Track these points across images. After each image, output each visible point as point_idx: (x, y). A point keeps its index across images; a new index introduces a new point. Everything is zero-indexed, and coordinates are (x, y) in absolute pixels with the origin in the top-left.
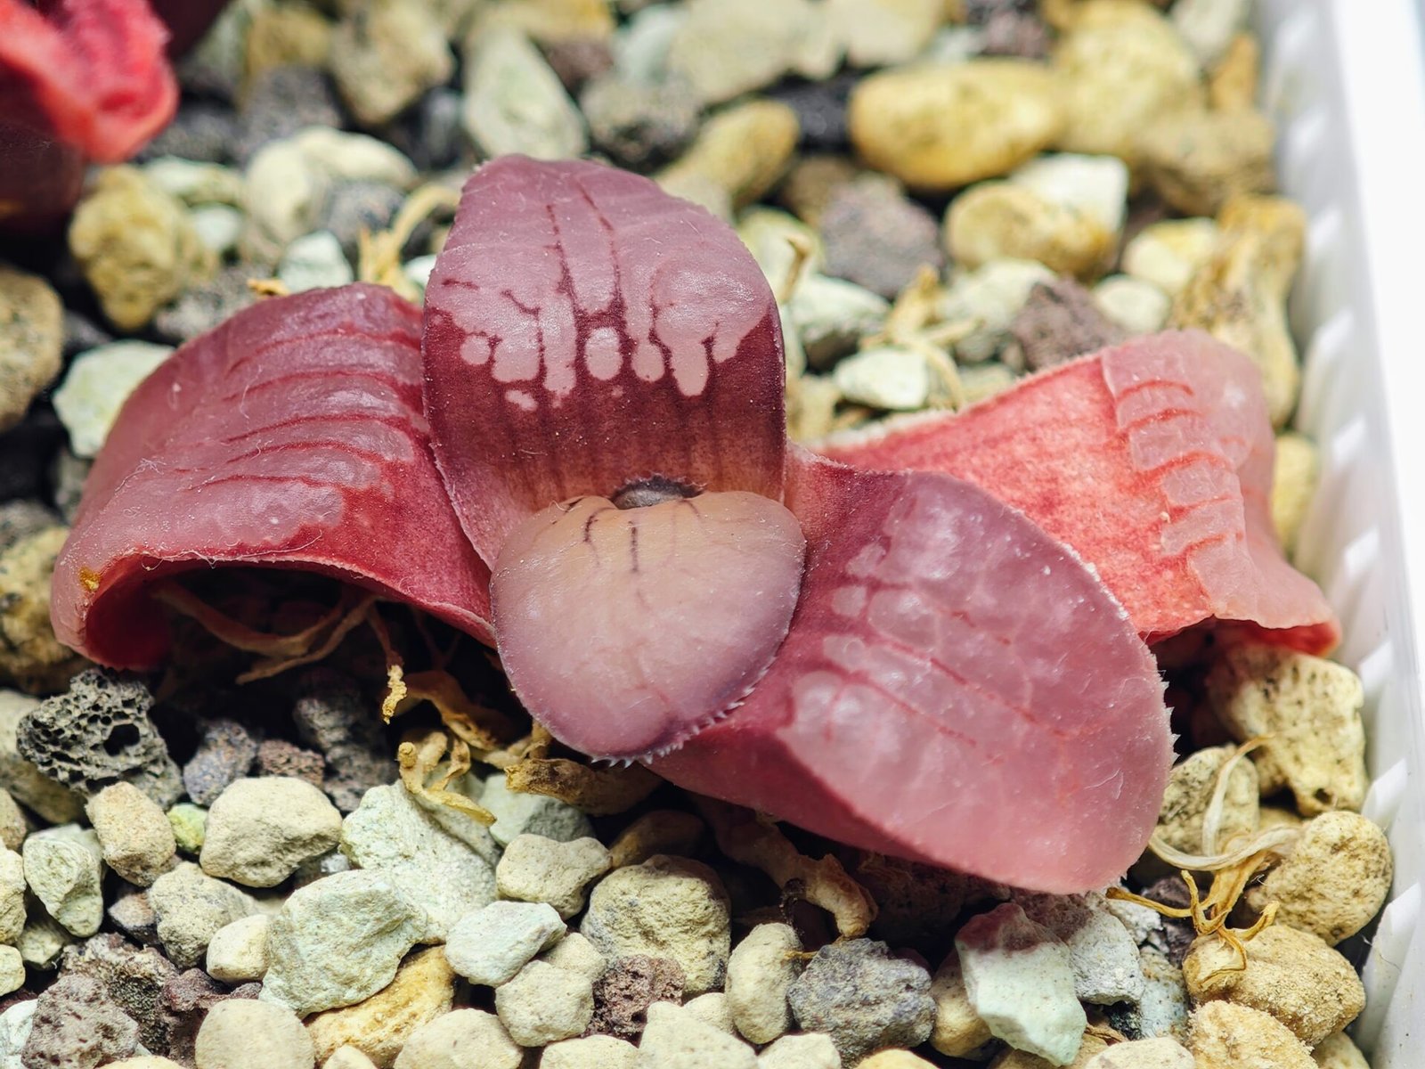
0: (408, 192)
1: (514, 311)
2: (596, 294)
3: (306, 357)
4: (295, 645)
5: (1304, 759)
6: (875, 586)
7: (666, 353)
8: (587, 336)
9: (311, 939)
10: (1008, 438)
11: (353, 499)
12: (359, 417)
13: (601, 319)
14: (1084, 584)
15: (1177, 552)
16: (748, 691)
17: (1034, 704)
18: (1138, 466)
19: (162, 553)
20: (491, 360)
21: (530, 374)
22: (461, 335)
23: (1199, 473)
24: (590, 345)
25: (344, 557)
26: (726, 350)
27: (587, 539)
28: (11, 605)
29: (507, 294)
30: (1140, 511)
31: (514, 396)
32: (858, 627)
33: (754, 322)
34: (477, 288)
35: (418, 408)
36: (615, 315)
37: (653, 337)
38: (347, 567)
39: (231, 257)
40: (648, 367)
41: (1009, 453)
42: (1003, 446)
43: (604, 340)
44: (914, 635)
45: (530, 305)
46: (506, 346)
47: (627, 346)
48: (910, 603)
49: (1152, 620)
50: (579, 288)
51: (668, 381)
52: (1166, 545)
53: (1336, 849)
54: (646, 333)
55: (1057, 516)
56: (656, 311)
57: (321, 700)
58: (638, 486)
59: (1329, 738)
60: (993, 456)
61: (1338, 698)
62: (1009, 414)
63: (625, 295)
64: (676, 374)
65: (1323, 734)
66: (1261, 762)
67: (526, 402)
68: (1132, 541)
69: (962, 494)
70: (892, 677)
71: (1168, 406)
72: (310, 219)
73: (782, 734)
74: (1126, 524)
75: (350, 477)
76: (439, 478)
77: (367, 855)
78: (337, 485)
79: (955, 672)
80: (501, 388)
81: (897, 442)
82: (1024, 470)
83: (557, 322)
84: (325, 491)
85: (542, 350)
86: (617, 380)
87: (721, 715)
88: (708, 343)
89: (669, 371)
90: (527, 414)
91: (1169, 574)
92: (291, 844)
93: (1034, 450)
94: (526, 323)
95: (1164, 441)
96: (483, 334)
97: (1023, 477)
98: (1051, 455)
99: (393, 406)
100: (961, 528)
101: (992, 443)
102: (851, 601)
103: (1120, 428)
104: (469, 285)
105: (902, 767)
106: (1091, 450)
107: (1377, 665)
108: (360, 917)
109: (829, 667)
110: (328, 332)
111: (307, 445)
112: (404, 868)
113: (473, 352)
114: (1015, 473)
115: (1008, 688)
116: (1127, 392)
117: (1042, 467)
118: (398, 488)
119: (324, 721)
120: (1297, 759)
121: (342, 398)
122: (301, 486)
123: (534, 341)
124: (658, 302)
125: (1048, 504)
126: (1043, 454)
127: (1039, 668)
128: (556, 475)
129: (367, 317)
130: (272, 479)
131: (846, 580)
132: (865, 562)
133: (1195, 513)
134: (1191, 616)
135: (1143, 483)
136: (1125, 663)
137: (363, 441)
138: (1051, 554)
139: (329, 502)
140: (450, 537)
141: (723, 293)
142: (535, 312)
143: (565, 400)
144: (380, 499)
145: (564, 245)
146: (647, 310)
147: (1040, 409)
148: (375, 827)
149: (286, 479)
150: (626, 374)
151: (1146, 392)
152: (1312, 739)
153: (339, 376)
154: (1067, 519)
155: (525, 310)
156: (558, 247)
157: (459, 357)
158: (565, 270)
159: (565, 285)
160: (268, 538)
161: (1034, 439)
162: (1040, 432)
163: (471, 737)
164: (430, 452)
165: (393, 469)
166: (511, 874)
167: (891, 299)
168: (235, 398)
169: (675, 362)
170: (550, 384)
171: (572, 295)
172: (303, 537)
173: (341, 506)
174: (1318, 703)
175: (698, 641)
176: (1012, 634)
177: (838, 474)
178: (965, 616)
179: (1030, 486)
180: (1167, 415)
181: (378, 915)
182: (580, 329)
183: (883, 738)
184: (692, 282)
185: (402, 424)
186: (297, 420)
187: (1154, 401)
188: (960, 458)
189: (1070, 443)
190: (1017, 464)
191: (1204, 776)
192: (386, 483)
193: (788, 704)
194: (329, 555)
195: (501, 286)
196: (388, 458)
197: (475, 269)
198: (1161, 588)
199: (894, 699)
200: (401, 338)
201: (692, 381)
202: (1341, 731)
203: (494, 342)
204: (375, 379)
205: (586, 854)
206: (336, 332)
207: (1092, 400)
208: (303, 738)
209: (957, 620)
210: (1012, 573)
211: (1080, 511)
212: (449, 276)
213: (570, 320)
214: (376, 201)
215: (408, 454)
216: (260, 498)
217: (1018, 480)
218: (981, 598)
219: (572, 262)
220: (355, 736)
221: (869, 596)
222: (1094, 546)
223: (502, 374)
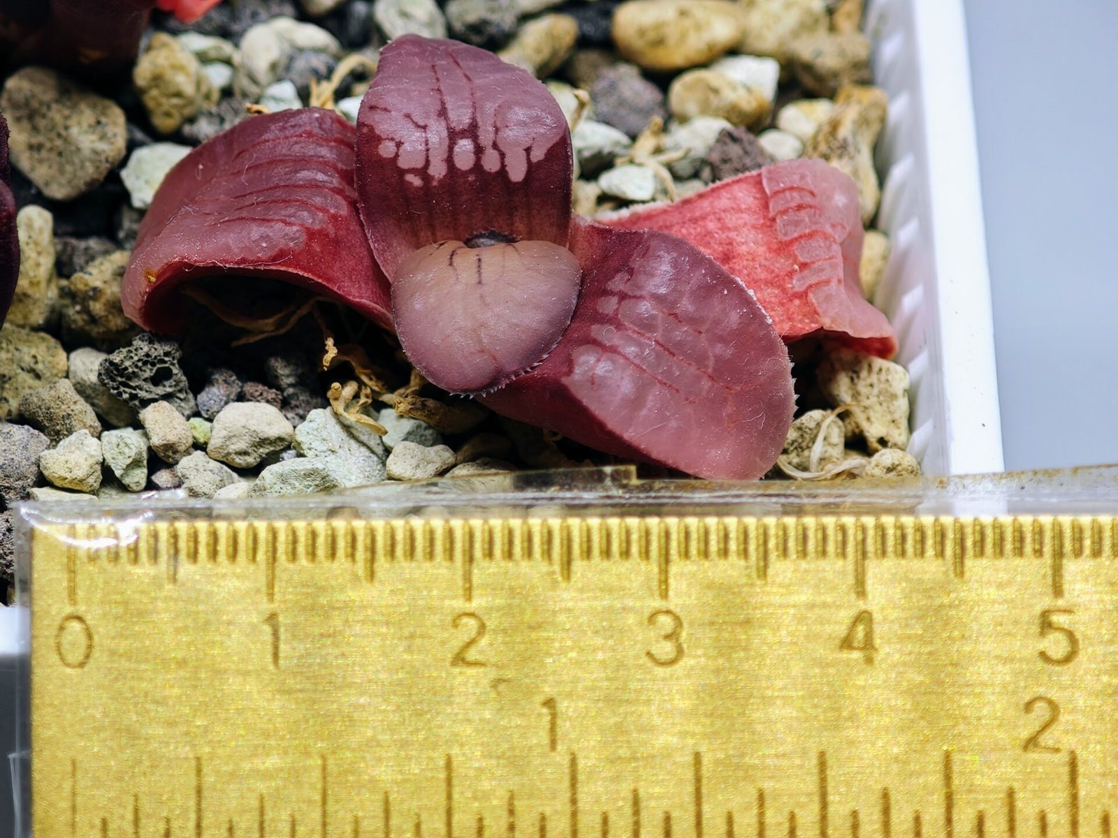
0: (338, 59)
1: (411, 126)
2: (460, 117)
3: (283, 150)
4: (268, 325)
5: (873, 419)
6: (623, 296)
7: (502, 155)
8: (455, 144)
9: (276, 495)
10: (704, 218)
11: (311, 234)
12: (315, 186)
13: (463, 134)
14: (748, 302)
15: (803, 289)
16: (545, 356)
17: (715, 370)
18: (781, 237)
19: (195, 261)
20: (397, 155)
21: (419, 164)
22: (379, 139)
23: (818, 243)
24: (457, 149)
25: (304, 269)
26: (538, 155)
27: (451, 264)
28: (95, 294)
29: (408, 116)
30: (781, 264)
31: (410, 178)
32: (614, 321)
33: (556, 139)
34: (390, 111)
35: (350, 183)
36: (472, 131)
37: (495, 146)
38: (306, 275)
39: (227, 93)
40: (491, 163)
41: (704, 227)
42: (701, 223)
43: (465, 145)
44: (646, 325)
45: (422, 124)
46: (407, 147)
47: (479, 151)
48: (645, 308)
49: (786, 328)
50: (452, 115)
51: (503, 171)
52: (796, 285)
53: (889, 470)
54: (491, 143)
55: (731, 265)
56: (497, 130)
57: (282, 358)
58: (482, 236)
59: (888, 407)
60: (695, 229)
61: (894, 383)
62: (705, 205)
63: (479, 120)
64: (507, 168)
65: (885, 405)
66: (847, 421)
67: (416, 181)
68: (776, 281)
69: (678, 245)
70: (631, 350)
71: (800, 202)
72: (279, 71)
73: (565, 380)
74: (773, 272)
75: (310, 221)
76: (362, 225)
77: (310, 449)
78: (302, 225)
79: (668, 349)
80: (402, 172)
81: (636, 219)
82: (713, 237)
83: (437, 134)
84: (295, 228)
85: (428, 150)
86: (471, 171)
87: (529, 369)
88: (528, 150)
89: (503, 166)
90: (417, 188)
91: (797, 302)
92: (263, 442)
93: (719, 225)
94: (418, 134)
95: (797, 224)
96: (392, 139)
97: (712, 242)
98: (729, 229)
99: (336, 182)
100: (675, 264)
101: (694, 221)
102: (609, 305)
103: (771, 214)
104: (386, 110)
105: (636, 402)
106: (754, 227)
107: (919, 365)
108: (306, 483)
109: (595, 343)
110: (297, 136)
111: (284, 201)
112: (331, 458)
113: (386, 150)
114: (707, 238)
115: (700, 360)
116: (776, 193)
117: (724, 236)
118: (337, 229)
119: (284, 373)
120: (868, 419)
121: (304, 175)
122: (280, 225)
123: (423, 145)
124: (498, 125)
125: (727, 258)
126: (724, 228)
127: (719, 349)
128: (432, 227)
129: (320, 128)
130: (264, 220)
131: (606, 293)
132: (618, 283)
133: (815, 266)
134: (808, 327)
135: (783, 248)
136: (769, 349)
137: (318, 200)
138: (729, 283)
139: (297, 235)
140: (366, 262)
141: (537, 120)
142: (424, 128)
143: (440, 181)
144: (327, 235)
145: (442, 88)
146: (491, 129)
147: (724, 201)
148: (315, 433)
149: (273, 220)
150: (478, 167)
151: (787, 194)
152: (878, 407)
153: (303, 162)
154: (737, 267)
155: (418, 126)
156: (439, 90)
157: (378, 154)
158: (443, 104)
159: (443, 113)
160: (260, 255)
161: (719, 219)
162: (723, 215)
163: (372, 384)
164: (357, 210)
165: (334, 218)
166: (395, 465)
167: (633, 138)
168: (239, 173)
169: (507, 161)
170: (431, 171)
171: (446, 118)
172: (280, 255)
173: (304, 238)
174: (882, 386)
175: (517, 325)
176: (703, 328)
177: (602, 232)
178: (676, 315)
179: (716, 247)
180: (800, 207)
181: (317, 482)
182: (450, 139)
183: (626, 386)
184: (519, 114)
185: (339, 192)
186: (277, 187)
187: (792, 199)
188: (675, 229)
189: (741, 222)
190: (709, 233)
191: (812, 425)
192: (330, 226)
193: (570, 364)
194: (296, 268)
195: (404, 111)
196: (332, 211)
197: (390, 100)
198: (792, 310)
199: (633, 363)
200: (340, 142)
201: (517, 173)
202: (895, 403)
203: (399, 144)
204: (324, 165)
205: (441, 454)
206: (301, 136)
207: (755, 198)
208: (270, 381)
209: (671, 317)
210: (705, 293)
211: (745, 263)
212: (373, 104)
213: (445, 134)
214: (319, 62)
215: (344, 211)
216: (256, 231)
217: (709, 243)
218: (686, 305)
219: (447, 99)
220: (301, 383)
221: (619, 303)
222: (754, 283)
223: (403, 163)
